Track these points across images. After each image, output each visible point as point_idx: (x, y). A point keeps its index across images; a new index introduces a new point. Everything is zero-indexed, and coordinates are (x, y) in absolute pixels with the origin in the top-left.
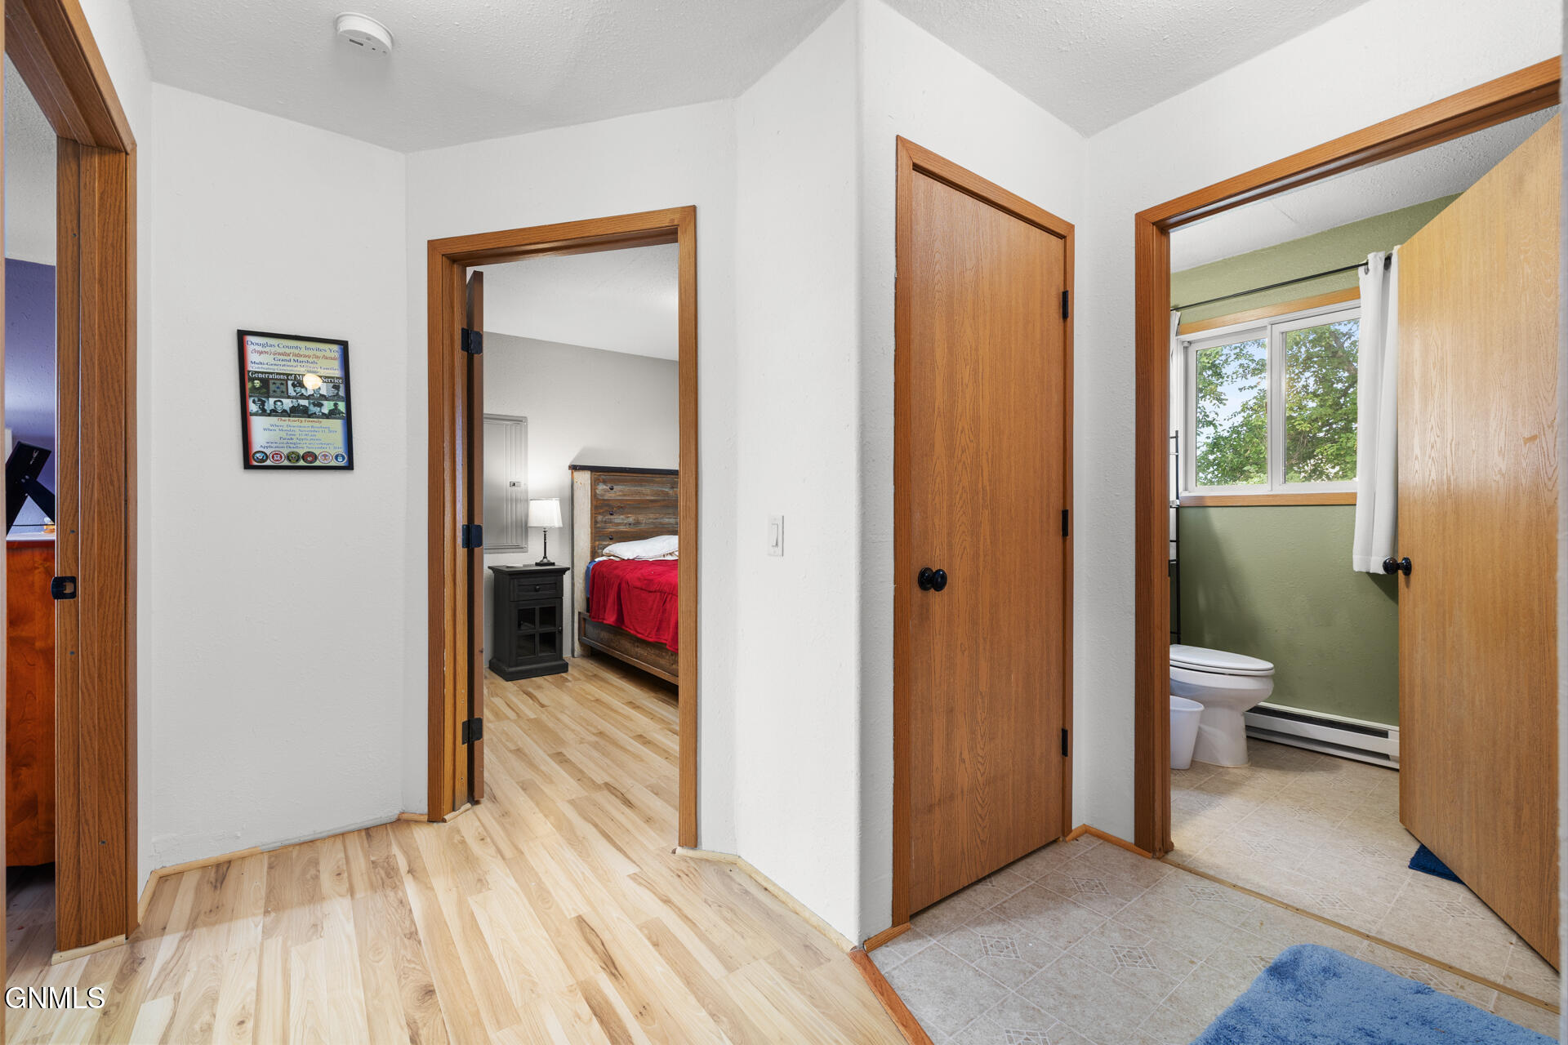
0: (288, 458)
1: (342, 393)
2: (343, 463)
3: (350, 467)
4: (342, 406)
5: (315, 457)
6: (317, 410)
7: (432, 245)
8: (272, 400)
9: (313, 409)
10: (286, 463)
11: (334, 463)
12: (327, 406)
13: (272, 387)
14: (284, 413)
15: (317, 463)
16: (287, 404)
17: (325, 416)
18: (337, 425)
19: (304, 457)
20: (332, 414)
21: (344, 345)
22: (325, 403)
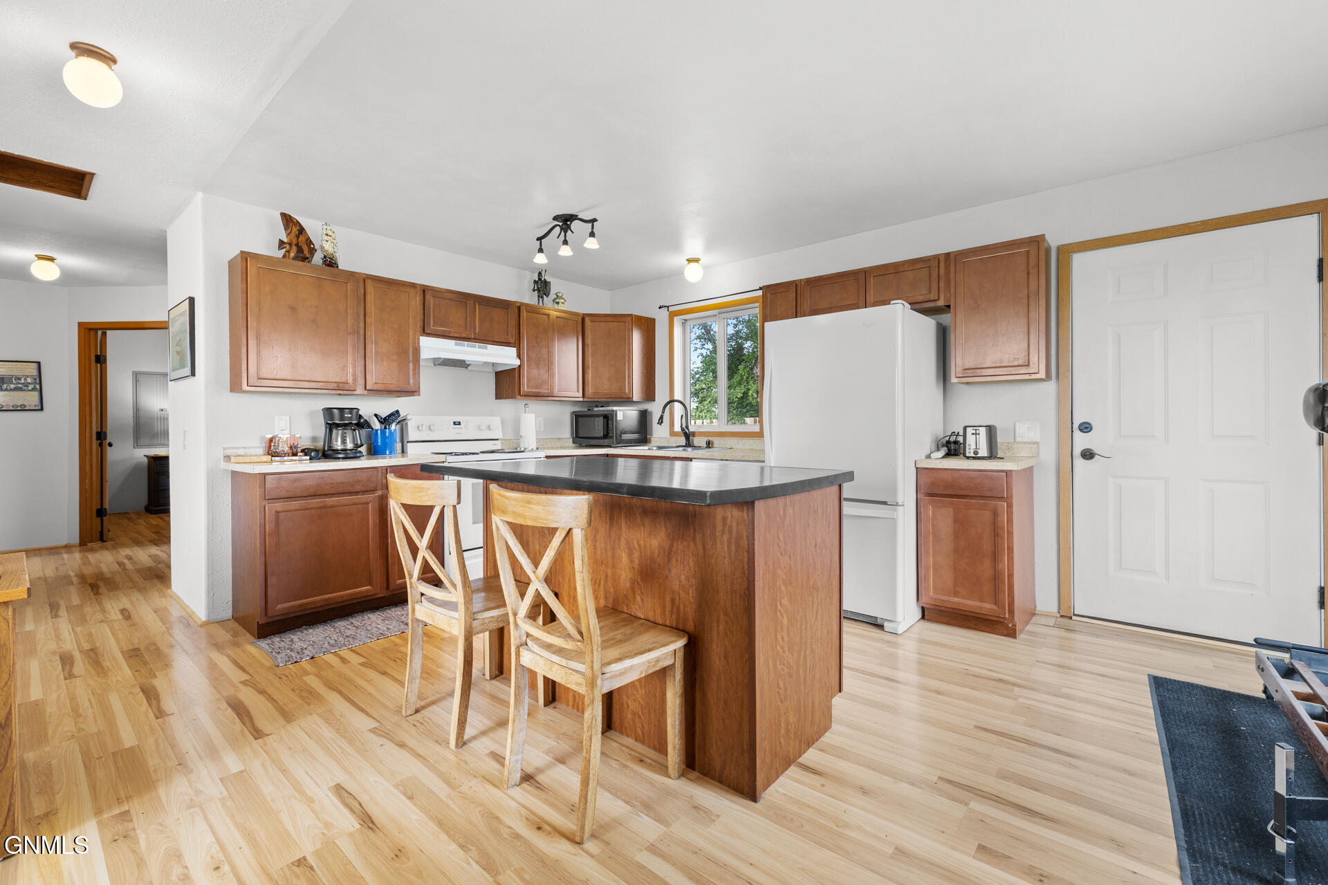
0: (13, 406)
1: (38, 381)
2: (39, 408)
3: (42, 409)
4: (38, 387)
5: (25, 406)
6: (26, 388)
7: (80, 324)
8: (5, 385)
9: (24, 388)
10: (12, 409)
11: (34, 408)
12: (31, 387)
13: (6, 380)
14: (11, 390)
15: (26, 408)
16: (12, 386)
17: (30, 390)
18: (36, 394)
19: (20, 406)
20: (34, 389)
21: (39, 363)
22: (30, 386)
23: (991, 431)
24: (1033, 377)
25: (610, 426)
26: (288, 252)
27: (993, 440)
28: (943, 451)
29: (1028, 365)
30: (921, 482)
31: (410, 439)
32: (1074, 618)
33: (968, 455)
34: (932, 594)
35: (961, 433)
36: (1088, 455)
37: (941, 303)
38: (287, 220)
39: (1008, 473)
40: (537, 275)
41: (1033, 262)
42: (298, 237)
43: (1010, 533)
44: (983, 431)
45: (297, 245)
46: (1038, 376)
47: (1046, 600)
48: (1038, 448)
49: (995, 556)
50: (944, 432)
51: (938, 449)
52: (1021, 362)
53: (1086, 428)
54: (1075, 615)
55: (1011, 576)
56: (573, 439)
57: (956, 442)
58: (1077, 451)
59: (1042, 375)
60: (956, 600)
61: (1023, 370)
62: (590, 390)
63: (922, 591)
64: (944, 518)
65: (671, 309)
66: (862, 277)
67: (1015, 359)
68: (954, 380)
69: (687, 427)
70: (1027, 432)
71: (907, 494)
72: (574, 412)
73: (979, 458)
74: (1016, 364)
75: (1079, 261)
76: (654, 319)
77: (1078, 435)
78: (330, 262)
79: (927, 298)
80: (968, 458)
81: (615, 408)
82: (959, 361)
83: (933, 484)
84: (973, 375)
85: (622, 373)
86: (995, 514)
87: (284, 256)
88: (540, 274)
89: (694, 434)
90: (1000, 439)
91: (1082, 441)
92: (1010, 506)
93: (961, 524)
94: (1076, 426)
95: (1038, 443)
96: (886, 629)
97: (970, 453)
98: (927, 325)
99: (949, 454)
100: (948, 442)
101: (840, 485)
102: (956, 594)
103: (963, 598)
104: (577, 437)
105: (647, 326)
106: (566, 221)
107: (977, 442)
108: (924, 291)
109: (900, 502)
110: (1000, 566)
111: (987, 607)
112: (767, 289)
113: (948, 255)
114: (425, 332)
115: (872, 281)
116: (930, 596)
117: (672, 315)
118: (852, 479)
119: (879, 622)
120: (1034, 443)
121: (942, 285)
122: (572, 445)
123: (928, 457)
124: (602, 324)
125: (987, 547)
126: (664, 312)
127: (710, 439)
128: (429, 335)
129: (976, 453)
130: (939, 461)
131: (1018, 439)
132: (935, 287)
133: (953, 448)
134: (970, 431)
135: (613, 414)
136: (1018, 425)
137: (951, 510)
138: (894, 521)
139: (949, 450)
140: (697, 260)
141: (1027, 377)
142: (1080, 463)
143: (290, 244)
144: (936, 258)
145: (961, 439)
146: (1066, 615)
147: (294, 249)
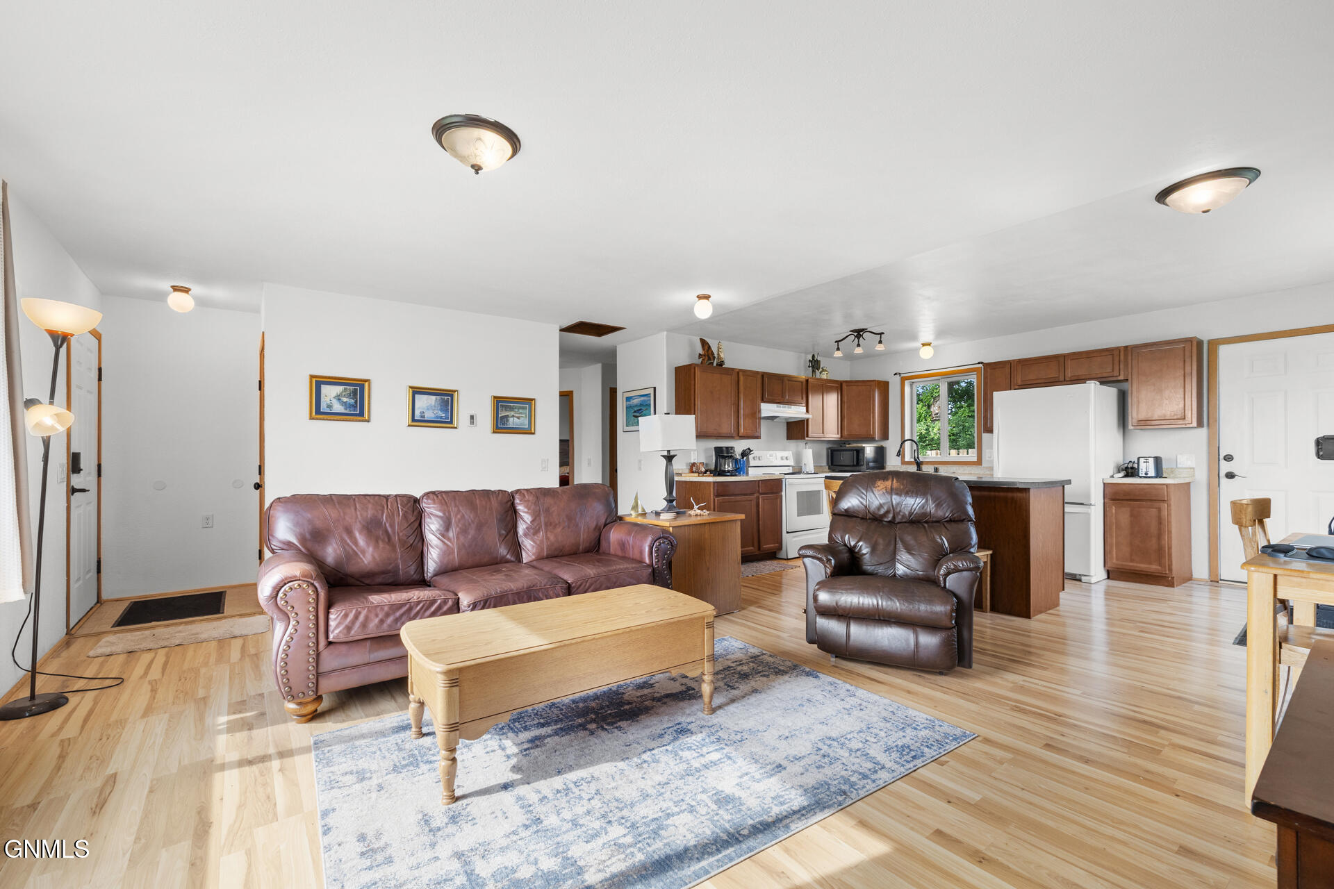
23: (1158, 461)
24: (1188, 426)
25: (860, 458)
26: (704, 360)
27: (1159, 466)
28: (1122, 474)
29: (1184, 419)
30: (1107, 492)
31: (751, 465)
32: (1220, 582)
33: (1140, 475)
34: (1114, 561)
35: (1136, 462)
36: (1230, 476)
37: (1121, 378)
38: (703, 342)
39: (1167, 485)
40: (811, 356)
41: (1187, 354)
42: (708, 351)
43: (1169, 522)
44: (1151, 461)
45: (708, 356)
46: (1191, 426)
47: (1200, 569)
48: (1194, 471)
49: (1160, 536)
50: (1124, 460)
51: (1119, 472)
52: (1179, 417)
53: (1229, 458)
54: (1221, 580)
55: (1170, 548)
56: (829, 467)
57: (1132, 468)
58: (1223, 473)
59: (1195, 424)
60: (1131, 564)
61: (1181, 422)
62: (846, 433)
63: (1108, 560)
64: (1124, 516)
65: (902, 375)
66: (1062, 360)
67: (1175, 415)
68: (1131, 427)
69: (918, 458)
70: (1185, 461)
71: (1097, 499)
72: (830, 448)
73: (1149, 477)
74: (1175, 417)
75: (1224, 351)
76: (888, 382)
77: (1223, 462)
78: (721, 364)
79: (1111, 374)
80: (1141, 477)
81: (864, 445)
82: (1134, 415)
83: (1116, 493)
84: (1145, 424)
85: (868, 422)
86: (1159, 510)
87: (702, 363)
88: (813, 356)
89: (922, 463)
90: (1165, 466)
91: (1225, 467)
92: (1169, 506)
93: (1135, 517)
94: (1222, 457)
95: (1193, 468)
96: (1083, 581)
97: (1142, 473)
98: (1111, 392)
99: (1126, 476)
100: (1127, 468)
101: (1063, 486)
102: (1132, 561)
103: (1137, 562)
104: (832, 464)
105: (884, 387)
106: (859, 333)
107: (1147, 467)
108: (1109, 370)
109: (1093, 502)
110: (1163, 542)
111: (1154, 567)
112: (987, 366)
113: (1126, 348)
114: (763, 401)
115: (1069, 363)
116: (1114, 562)
117: (903, 380)
118: (1070, 483)
119: (1078, 577)
120: (1191, 468)
121: (1122, 366)
122: (828, 470)
123: (1112, 477)
124: (854, 388)
125: (1154, 530)
126: (898, 377)
127: (936, 466)
128: (765, 402)
129: (1146, 474)
130: (1119, 479)
131: (1179, 466)
132: (1117, 368)
133: (1131, 471)
134: (1142, 460)
135: (863, 449)
136: (1179, 456)
137: (1129, 509)
138: (1088, 514)
139: (1128, 473)
140: (929, 344)
141: (1184, 426)
142: (1224, 481)
143: (705, 355)
144: (1118, 349)
145: (1136, 466)
146: (1215, 580)
147: (707, 358)
